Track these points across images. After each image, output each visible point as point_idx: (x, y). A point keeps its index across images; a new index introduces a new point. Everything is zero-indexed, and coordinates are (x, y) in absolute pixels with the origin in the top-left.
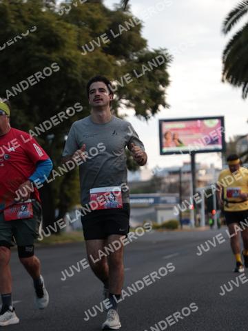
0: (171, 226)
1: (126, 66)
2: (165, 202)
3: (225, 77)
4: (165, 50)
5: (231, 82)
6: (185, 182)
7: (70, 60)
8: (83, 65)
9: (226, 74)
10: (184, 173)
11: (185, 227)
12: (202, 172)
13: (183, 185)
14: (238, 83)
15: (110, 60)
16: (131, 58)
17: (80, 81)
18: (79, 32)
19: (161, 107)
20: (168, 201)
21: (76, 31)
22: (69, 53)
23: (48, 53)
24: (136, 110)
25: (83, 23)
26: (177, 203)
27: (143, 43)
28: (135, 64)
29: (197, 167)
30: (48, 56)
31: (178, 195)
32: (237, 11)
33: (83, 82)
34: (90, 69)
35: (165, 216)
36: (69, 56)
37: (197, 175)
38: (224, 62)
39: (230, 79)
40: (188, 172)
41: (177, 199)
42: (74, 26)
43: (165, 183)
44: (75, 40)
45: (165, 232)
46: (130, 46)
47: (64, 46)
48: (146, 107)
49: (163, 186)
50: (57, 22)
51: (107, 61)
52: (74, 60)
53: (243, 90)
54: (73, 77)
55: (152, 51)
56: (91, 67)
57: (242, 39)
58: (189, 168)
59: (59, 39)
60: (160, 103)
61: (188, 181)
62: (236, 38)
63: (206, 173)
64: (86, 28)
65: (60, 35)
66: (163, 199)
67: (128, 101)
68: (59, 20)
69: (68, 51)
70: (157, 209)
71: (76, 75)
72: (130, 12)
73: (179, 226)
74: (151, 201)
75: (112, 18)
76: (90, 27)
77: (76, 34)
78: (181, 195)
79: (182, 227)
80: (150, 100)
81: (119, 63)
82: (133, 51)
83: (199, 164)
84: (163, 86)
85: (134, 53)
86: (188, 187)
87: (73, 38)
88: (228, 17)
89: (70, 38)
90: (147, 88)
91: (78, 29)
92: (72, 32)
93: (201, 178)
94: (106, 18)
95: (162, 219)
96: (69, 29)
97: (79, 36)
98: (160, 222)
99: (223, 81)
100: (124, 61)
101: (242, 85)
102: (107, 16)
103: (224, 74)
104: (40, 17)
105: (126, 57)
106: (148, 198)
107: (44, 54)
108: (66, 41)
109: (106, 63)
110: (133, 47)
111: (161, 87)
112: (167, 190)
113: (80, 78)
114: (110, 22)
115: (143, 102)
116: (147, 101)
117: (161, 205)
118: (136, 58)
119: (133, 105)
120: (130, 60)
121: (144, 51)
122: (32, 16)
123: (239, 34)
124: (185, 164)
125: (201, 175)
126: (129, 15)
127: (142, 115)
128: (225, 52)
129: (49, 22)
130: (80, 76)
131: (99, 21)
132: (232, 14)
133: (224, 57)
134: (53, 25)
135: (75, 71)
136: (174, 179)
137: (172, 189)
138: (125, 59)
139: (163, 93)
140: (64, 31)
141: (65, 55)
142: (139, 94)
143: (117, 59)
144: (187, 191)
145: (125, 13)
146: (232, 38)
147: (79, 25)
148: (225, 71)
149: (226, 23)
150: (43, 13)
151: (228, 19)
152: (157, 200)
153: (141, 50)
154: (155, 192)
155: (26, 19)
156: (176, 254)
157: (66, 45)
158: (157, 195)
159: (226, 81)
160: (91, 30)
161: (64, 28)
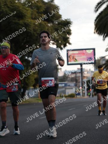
0: (72, 96)
1: (52, 26)
2: (69, 86)
3: (95, 31)
4: (69, 19)
5: (98, 33)
6: (78, 77)
7: (28, 24)
8: (34, 26)
9: (96, 30)
10: (78, 73)
11: (78, 96)
12: (86, 73)
13: (77, 78)
14: (101, 34)
15: (45, 24)
16: (54, 23)
17: (32, 33)
18: (32, 11)
19: (67, 44)
20: (71, 85)
21: (30, 11)
22: (28, 21)
23: (18, 21)
24: (57, 46)
25: (34, 8)
26: (75, 86)
27: (60, 16)
28: (56, 26)
29: (83, 70)
30: (18, 22)
31: (75, 82)
32: (101, 2)
33: (34, 33)
34: (37, 28)
35: (69, 92)
36: (27, 22)
37: (83, 74)
38: (95, 25)
39: (98, 32)
40: (79, 73)
41: (74, 85)
42: (29, 9)
43: (69, 77)
44: (30, 15)
45: (69, 99)
46: (54, 17)
47: (25, 17)
48: (61, 44)
49: (68, 79)
50: (22, 7)
51: (44, 24)
52: (30, 24)
53: (103, 37)
54: (29, 31)
55: (64, 20)
56: (37, 27)
57: (103, 15)
58: (80, 71)
59: (23, 14)
60: (67, 43)
61: (80, 77)
62: (100, 14)
63: (87, 73)
64: (35, 10)
65: (23, 13)
66: (68, 84)
67: (53, 41)
68: (23, 6)
69: (27, 20)
70: (66, 89)
71: (31, 30)
72: (54, 3)
73: (76, 96)
74: (63, 85)
75: (46, 5)
76: (37, 9)
77: (31, 12)
78: (76, 83)
79: (76, 97)
80: (63, 41)
81: (49, 25)
82: (56, 20)
83: (84, 69)
84: (69, 35)
85: (56, 21)
86: (79, 79)
87: (29, 14)
88: (97, 5)
89: (28, 14)
90: (62, 36)
91: (32, 10)
92: (29, 11)
93: (85, 75)
94: (44, 5)
95: (68, 93)
96: (27, 10)
97: (32, 13)
98: (67, 95)
99: (95, 33)
100: (51, 24)
101: (103, 35)
102: (44, 4)
103: (95, 30)
104: (15, 5)
105: (53, 22)
106: (62, 84)
107: (17, 21)
108: (26, 16)
109: (44, 25)
110: (55, 18)
111: (68, 36)
112: (70, 80)
113: (32, 32)
114: (45, 7)
115: (60, 42)
116: (61, 42)
117: (68, 87)
118: (57, 23)
119: (55, 43)
120: (54, 24)
121: (60, 20)
122: (11, 4)
123: (102, 12)
124: (78, 69)
125: (85, 74)
126: (54, 4)
127: (59, 48)
128: (96, 20)
129: (18, 7)
130: (33, 31)
131: (41, 7)
132: (98, 4)
133: (95, 23)
134: (21, 8)
135: (30, 29)
136: (73, 76)
137: (72, 80)
138: (52, 23)
139: (68, 38)
140: (25, 11)
141: (26, 21)
142: (58, 39)
143: (49, 23)
144: (79, 81)
145: (52, 3)
146: (98, 14)
147: (32, 9)
148: (95, 28)
149: (96, 8)
150: (16, 3)
151: (97, 6)
152: (66, 85)
153: (59, 20)
154: (65, 81)
155: (9, 6)
156: (74, 108)
157: (26, 17)
158: (66, 82)
159: (96, 33)
160: (37, 11)
161: (25, 10)
